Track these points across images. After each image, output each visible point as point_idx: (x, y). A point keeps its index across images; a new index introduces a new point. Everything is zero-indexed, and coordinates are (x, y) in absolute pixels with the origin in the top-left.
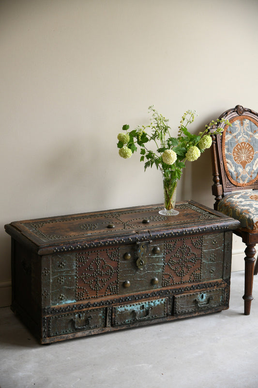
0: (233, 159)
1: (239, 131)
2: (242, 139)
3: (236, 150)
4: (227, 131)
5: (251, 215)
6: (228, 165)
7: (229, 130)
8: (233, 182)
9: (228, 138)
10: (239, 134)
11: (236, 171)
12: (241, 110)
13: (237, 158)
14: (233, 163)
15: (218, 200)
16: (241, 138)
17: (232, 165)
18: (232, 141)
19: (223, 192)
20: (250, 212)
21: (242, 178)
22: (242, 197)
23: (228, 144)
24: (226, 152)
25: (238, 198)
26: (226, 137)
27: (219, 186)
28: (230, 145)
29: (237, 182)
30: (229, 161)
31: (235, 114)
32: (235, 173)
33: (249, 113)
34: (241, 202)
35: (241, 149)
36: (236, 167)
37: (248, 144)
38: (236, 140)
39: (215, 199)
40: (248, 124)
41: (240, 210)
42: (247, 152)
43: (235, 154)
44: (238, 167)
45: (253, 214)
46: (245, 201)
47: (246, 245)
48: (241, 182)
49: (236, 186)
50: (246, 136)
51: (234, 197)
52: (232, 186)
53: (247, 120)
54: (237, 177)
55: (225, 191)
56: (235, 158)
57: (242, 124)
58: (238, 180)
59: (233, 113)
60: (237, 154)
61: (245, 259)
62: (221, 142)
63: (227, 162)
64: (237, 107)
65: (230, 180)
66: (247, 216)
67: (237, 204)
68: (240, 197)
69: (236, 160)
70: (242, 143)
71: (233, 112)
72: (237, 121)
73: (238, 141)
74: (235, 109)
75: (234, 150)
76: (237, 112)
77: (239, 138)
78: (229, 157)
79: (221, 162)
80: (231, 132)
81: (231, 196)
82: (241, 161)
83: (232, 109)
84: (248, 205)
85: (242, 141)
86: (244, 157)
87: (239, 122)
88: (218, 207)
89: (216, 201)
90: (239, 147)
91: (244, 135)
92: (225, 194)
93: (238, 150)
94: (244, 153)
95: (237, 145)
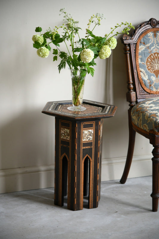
0: (147, 68)
1: (152, 42)
2: (155, 50)
3: (150, 60)
4: (141, 42)
5: (157, 118)
6: (141, 74)
7: (142, 41)
8: (146, 90)
9: (141, 48)
10: (152, 45)
11: (149, 79)
12: (154, 22)
13: (150, 67)
14: (146, 72)
15: (132, 107)
16: (154, 48)
17: (146, 74)
18: (145, 52)
19: (137, 98)
21: (155, 86)
22: (153, 103)
23: (141, 54)
24: (139, 61)
25: (149, 104)
26: (140, 47)
27: (133, 94)
28: (143, 56)
29: (150, 90)
30: (142, 70)
31: (149, 27)
32: (148, 81)
34: (151, 107)
35: (154, 59)
36: (149, 76)
38: (149, 50)
39: (130, 105)
41: (148, 114)
43: (149, 64)
44: (151, 76)
46: (155, 106)
47: (153, 146)
48: (154, 90)
49: (149, 94)
51: (146, 103)
52: (146, 93)
54: (150, 85)
55: (138, 98)
56: (148, 67)
57: (155, 35)
58: (151, 88)
59: (147, 26)
60: (150, 63)
62: (135, 53)
63: (141, 71)
64: (151, 20)
65: (144, 88)
66: (155, 119)
67: (148, 109)
68: (151, 103)
69: (149, 70)
70: (155, 54)
71: (147, 24)
72: (150, 33)
73: (151, 51)
74: (148, 22)
75: (147, 60)
76: (150, 24)
77: (152, 48)
78: (143, 67)
79: (135, 71)
80: (144, 43)
81: (144, 103)
82: (154, 70)
83: (146, 22)
84: (157, 109)
85: (155, 52)
86: (157, 66)
87: (152, 34)
88: (132, 112)
89: (130, 107)
90: (152, 57)
91: (157, 46)
92: (139, 101)
93: (151, 60)
94: (157, 63)
95: (151, 56)
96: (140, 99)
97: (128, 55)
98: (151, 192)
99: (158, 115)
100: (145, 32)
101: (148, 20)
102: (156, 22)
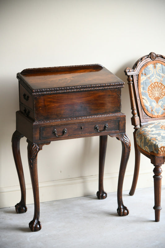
0: (148, 96)
1: (152, 73)
2: (155, 79)
3: (150, 88)
4: (142, 74)
6: (144, 101)
7: (144, 73)
9: (143, 79)
10: (153, 75)
11: (150, 105)
12: (154, 56)
13: (151, 95)
14: (148, 99)
15: (136, 129)
16: (154, 78)
17: (147, 101)
18: (146, 82)
19: (140, 122)
20: (157, 140)
21: (156, 110)
22: (155, 127)
23: (143, 84)
24: (141, 90)
25: (151, 128)
26: (141, 78)
27: (137, 118)
28: (145, 85)
29: (152, 114)
30: (144, 97)
31: (149, 60)
32: (150, 107)
33: (161, 58)
34: (152, 131)
35: (154, 87)
36: (151, 102)
37: (160, 83)
38: (150, 80)
39: (134, 128)
40: (160, 67)
41: (149, 138)
42: (159, 90)
43: (150, 92)
44: (152, 102)
45: (159, 141)
46: (156, 130)
47: (154, 166)
48: (156, 114)
49: (152, 117)
50: (158, 77)
51: (148, 127)
52: (148, 117)
53: (159, 64)
54: (152, 110)
55: (142, 121)
56: (149, 95)
57: (155, 67)
58: (153, 113)
59: (147, 59)
60: (151, 91)
61: (154, 177)
62: (138, 83)
63: (143, 99)
64: (150, 54)
65: (147, 113)
66: (154, 143)
67: (149, 133)
68: (153, 127)
69: (150, 97)
70: (155, 83)
71: (148, 57)
72: (150, 65)
73: (152, 81)
74: (148, 55)
75: (149, 88)
76: (150, 58)
77: (152, 78)
78: (145, 94)
79: (138, 98)
80: (145, 74)
81: (146, 126)
82: (154, 97)
83: (146, 56)
84: (157, 133)
85: (155, 81)
86: (157, 93)
87: (152, 66)
88: (136, 135)
89: (134, 130)
90: (153, 86)
91: (157, 77)
92: (142, 124)
93: (152, 88)
94: (157, 91)
95: (151, 85)
96: (143, 122)
97: (132, 85)
98: (153, 205)
99: (158, 138)
100: (145, 65)
101: (149, 54)
102: (155, 55)
